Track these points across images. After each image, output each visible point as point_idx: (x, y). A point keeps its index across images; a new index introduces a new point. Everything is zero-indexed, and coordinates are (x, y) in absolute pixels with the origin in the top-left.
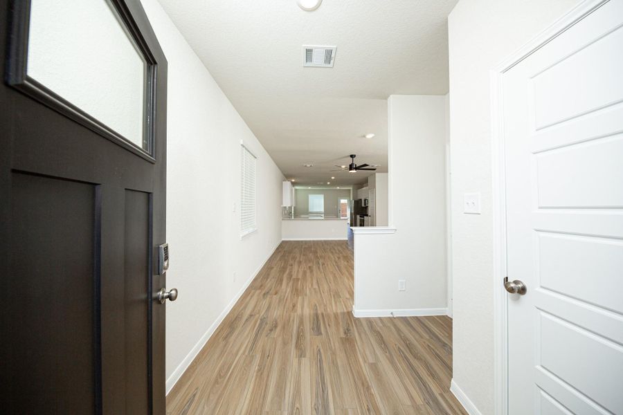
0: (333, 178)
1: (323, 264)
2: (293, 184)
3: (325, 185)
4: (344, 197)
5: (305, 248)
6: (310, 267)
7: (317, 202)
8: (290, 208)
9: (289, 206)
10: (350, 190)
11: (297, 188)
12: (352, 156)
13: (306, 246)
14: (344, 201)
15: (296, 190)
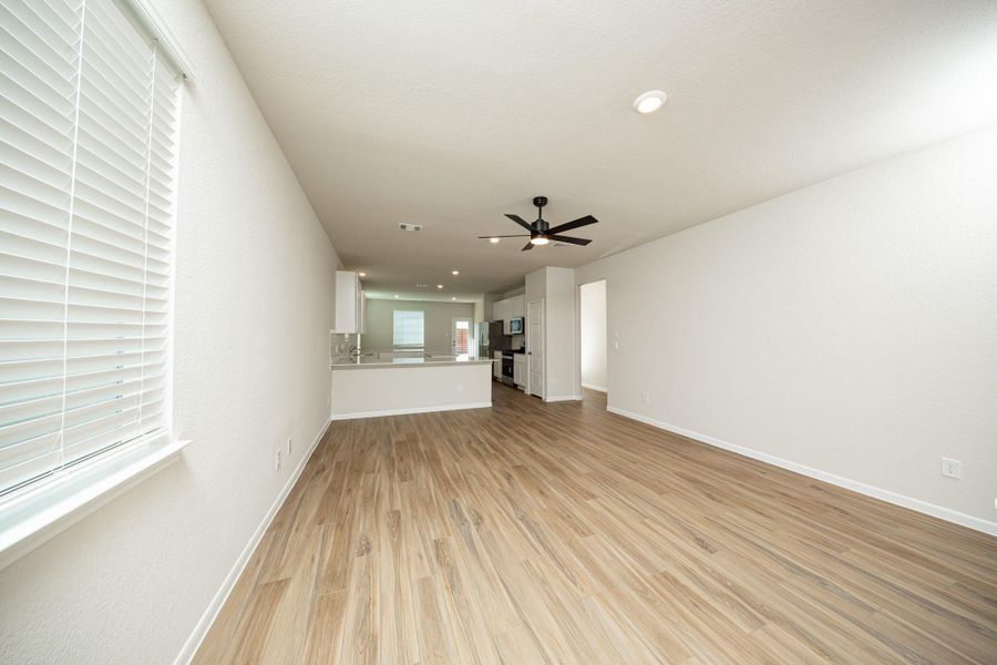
0: (455, 273)
1: (479, 520)
2: (365, 284)
3: (432, 290)
4: (462, 318)
5: (398, 443)
6: (437, 544)
7: (410, 327)
8: (353, 336)
9: (353, 331)
10: (473, 304)
11: (370, 295)
12: (540, 202)
13: (402, 437)
14: (462, 325)
15: (367, 300)
